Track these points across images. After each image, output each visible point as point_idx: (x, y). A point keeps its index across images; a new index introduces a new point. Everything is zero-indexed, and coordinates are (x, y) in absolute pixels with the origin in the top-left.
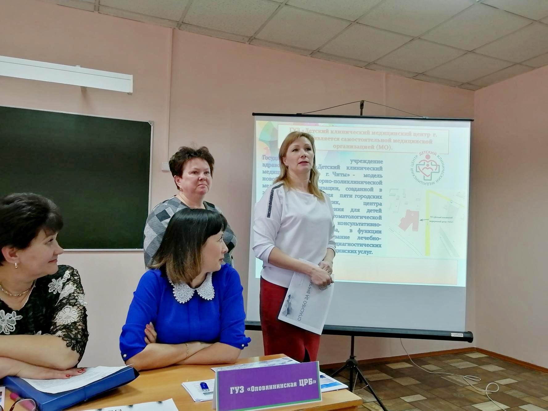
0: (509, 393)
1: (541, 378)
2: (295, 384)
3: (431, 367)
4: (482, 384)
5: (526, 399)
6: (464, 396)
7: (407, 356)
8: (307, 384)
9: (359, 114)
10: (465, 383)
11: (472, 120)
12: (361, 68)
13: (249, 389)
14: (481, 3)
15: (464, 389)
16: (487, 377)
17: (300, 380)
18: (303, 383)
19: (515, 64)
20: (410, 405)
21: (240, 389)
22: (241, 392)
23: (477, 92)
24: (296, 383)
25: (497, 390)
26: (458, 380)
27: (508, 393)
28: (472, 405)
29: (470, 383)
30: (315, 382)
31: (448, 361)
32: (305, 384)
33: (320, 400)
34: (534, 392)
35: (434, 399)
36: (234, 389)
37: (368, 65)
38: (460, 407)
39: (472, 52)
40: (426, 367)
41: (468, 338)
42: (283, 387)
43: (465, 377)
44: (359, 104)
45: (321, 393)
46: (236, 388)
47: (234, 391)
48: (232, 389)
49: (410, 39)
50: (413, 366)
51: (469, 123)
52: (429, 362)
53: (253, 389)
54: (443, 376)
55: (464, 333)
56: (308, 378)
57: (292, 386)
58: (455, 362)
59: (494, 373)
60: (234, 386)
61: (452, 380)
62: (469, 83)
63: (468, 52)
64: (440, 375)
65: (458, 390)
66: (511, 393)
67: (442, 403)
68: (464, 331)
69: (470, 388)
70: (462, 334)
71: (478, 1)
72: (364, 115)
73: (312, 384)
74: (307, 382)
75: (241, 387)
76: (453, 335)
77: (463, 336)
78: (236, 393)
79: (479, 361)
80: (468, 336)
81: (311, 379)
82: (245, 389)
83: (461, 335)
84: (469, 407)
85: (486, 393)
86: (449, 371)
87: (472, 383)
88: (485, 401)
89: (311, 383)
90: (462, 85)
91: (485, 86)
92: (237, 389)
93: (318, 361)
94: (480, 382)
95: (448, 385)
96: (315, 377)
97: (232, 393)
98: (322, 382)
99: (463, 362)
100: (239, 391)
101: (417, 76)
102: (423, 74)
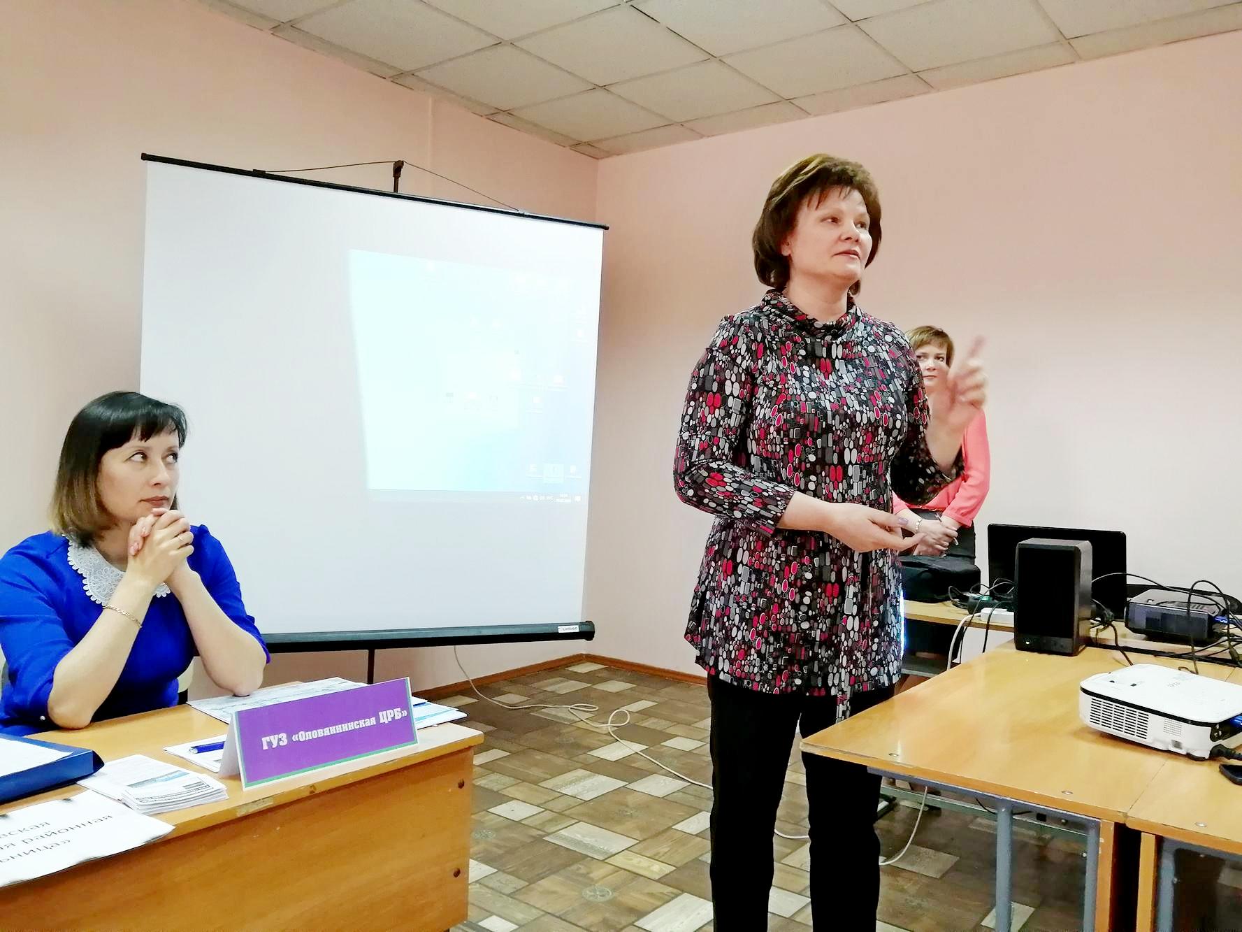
0: (645, 724)
1: (691, 693)
2: (373, 721)
3: (511, 698)
4: (602, 715)
5: (671, 731)
6: (573, 740)
7: (467, 682)
8: (393, 718)
9: (391, 190)
10: (572, 717)
11: (606, 228)
12: (384, 80)
13: (295, 738)
14: (631, 6)
15: (572, 729)
16: (608, 703)
17: (380, 714)
18: (386, 716)
19: (672, 124)
20: (483, 770)
21: (278, 740)
22: (281, 744)
23: (601, 162)
24: (374, 718)
25: (628, 721)
26: (560, 714)
27: (643, 725)
28: (589, 753)
29: (578, 716)
30: (405, 713)
31: (541, 683)
32: (390, 719)
33: (416, 742)
34: (682, 716)
35: (523, 752)
36: (269, 740)
37: (399, 77)
38: (569, 759)
39: (605, 88)
40: (502, 698)
41: (587, 633)
42: (353, 728)
43: (572, 706)
44: (391, 167)
45: (416, 731)
46: (272, 737)
47: (270, 744)
48: (265, 740)
49: (493, 42)
50: (477, 701)
51: (600, 232)
52: (506, 689)
53: (303, 736)
54: (533, 712)
55: (581, 624)
56: (392, 707)
57: (368, 724)
58: (551, 685)
59: (618, 694)
60: (269, 735)
61: (548, 715)
62: (590, 144)
63: (595, 87)
64: (528, 710)
65: (561, 731)
66: (650, 723)
67: (538, 757)
68: (579, 621)
69: (580, 725)
70: (577, 626)
71: (627, 2)
72: (401, 191)
73: (400, 717)
74: (393, 716)
75: (280, 736)
76: (562, 630)
77: (577, 631)
78: (274, 747)
79: (590, 677)
80: (586, 628)
81: (399, 709)
82: (289, 737)
83: (576, 629)
84: (584, 756)
85: (609, 729)
86: (542, 702)
87: (584, 716)
88: (608, 743)
89: (398, 716)
90: (576, 145)
91: (618, 155)
92: (274, 739)
93: (408, 678)
94: (596, 713)
95: (546, 725)
96: (405, 705)
97: (265, 747)
98: (417, 712)
99: (565, 681)
100: (278, 743)
101: (497, 114)
102: (508, 113)
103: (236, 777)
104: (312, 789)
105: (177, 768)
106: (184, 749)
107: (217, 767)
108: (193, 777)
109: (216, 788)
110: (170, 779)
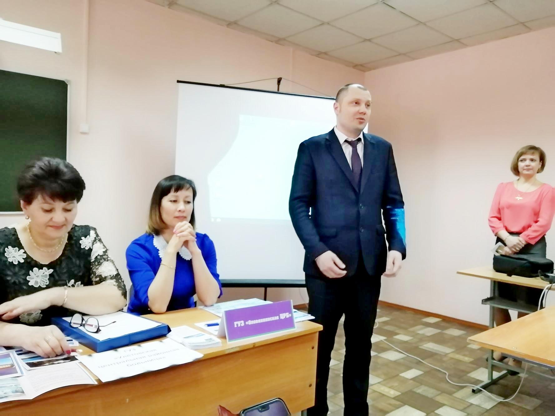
2: (277, 318)
7: (305, 304)
9: (276, 91)
12: (272, 42)
13: (247, 323)
14: (384, 3)
17: (280, 315)
18: (283, 316)
19: (400, 54)
21: (240, 323)
23: (367, 74)
25: (377, 326)
27: (384, 328)
30: (290, 315)
32: (284, 318)
33: (295, 328)
34: (402, 325)
36: (237, 323)
39: (369, 40)
42: (270, 320)
44: (276, 81)
45: (295, 323)
47: (237, 325)
48: (235, 323)
49: (319, 23)
53: (250, 322)
56: (285, 312)
57: (275, 319)
60: (237, 321)
62: (361, 65)
63: (365, 40)
66: (387, 328)
71: (382, 1)
72: (280, 91)
74: (285, 316)
78: (239, 326)
81: (288, 313)
82: (245, 323)
89: (288, 317)
90: (355, 66)
93: (291, 300)
96: (290, 312)
98: (295, 315)
100: (241, 325)
101: (321, 54)
102: (325, 53)
103: (224, 337)
104: (254, 345)
105: (201, 332)
106: (202, 325)
107: (216, 333)
108: (207, 336)
109: (217, 341)
110: (198, 336)
